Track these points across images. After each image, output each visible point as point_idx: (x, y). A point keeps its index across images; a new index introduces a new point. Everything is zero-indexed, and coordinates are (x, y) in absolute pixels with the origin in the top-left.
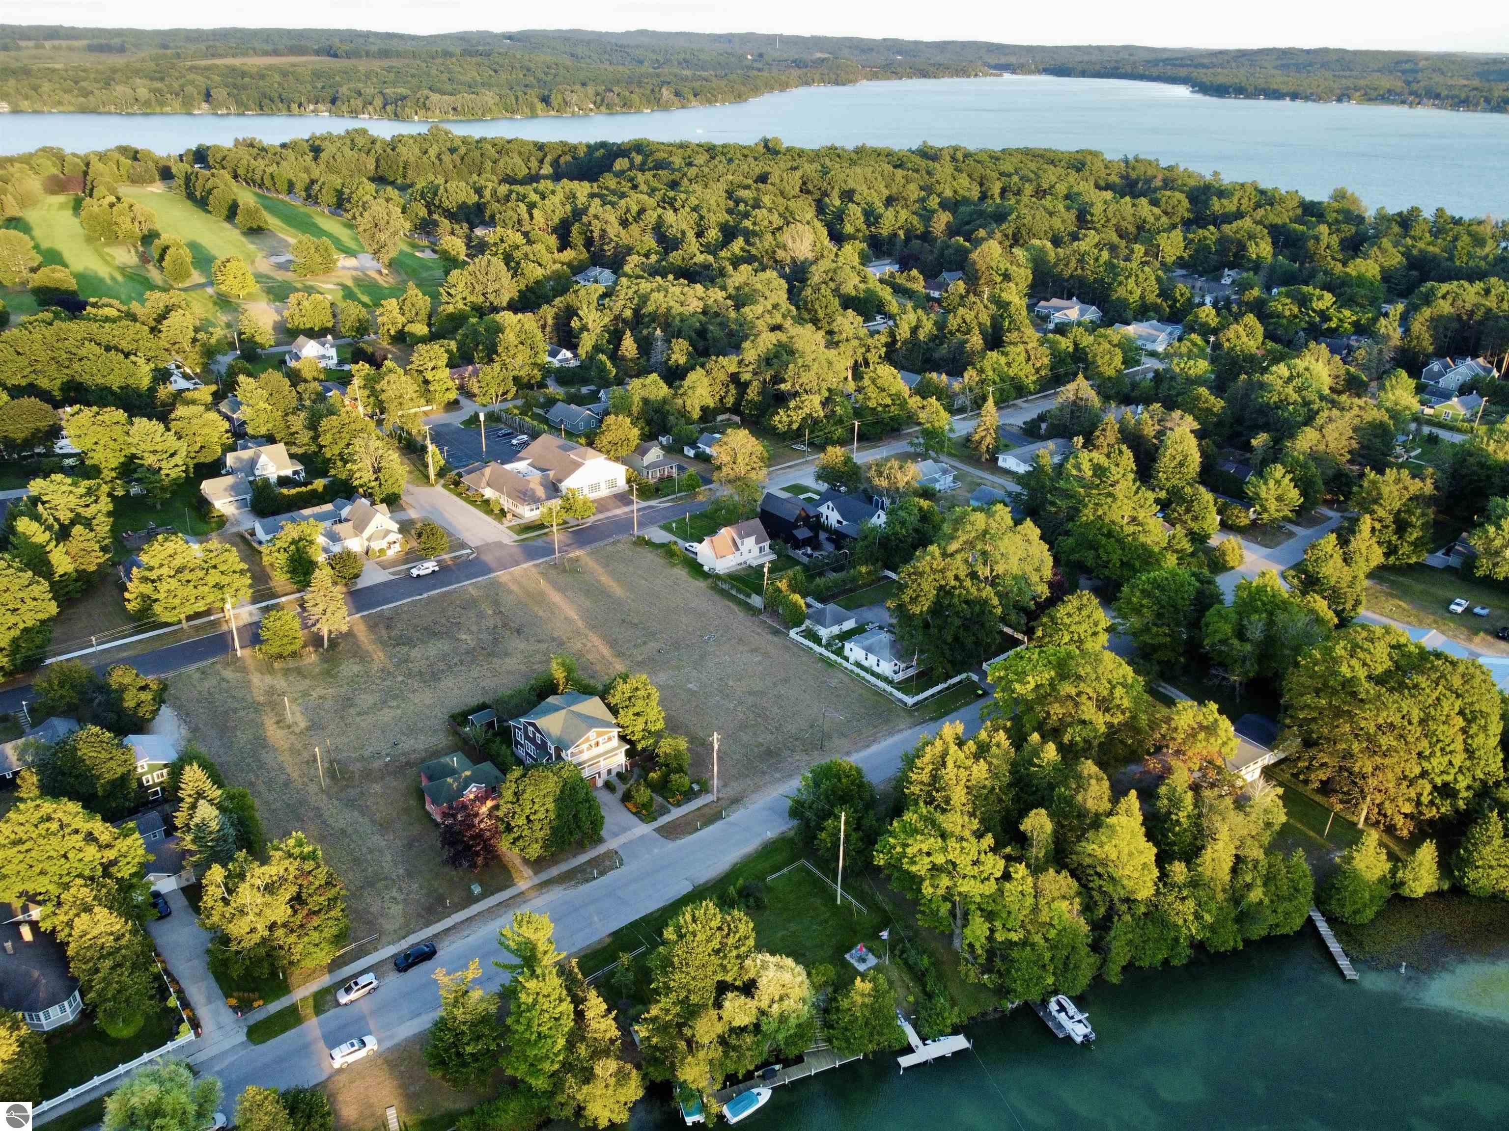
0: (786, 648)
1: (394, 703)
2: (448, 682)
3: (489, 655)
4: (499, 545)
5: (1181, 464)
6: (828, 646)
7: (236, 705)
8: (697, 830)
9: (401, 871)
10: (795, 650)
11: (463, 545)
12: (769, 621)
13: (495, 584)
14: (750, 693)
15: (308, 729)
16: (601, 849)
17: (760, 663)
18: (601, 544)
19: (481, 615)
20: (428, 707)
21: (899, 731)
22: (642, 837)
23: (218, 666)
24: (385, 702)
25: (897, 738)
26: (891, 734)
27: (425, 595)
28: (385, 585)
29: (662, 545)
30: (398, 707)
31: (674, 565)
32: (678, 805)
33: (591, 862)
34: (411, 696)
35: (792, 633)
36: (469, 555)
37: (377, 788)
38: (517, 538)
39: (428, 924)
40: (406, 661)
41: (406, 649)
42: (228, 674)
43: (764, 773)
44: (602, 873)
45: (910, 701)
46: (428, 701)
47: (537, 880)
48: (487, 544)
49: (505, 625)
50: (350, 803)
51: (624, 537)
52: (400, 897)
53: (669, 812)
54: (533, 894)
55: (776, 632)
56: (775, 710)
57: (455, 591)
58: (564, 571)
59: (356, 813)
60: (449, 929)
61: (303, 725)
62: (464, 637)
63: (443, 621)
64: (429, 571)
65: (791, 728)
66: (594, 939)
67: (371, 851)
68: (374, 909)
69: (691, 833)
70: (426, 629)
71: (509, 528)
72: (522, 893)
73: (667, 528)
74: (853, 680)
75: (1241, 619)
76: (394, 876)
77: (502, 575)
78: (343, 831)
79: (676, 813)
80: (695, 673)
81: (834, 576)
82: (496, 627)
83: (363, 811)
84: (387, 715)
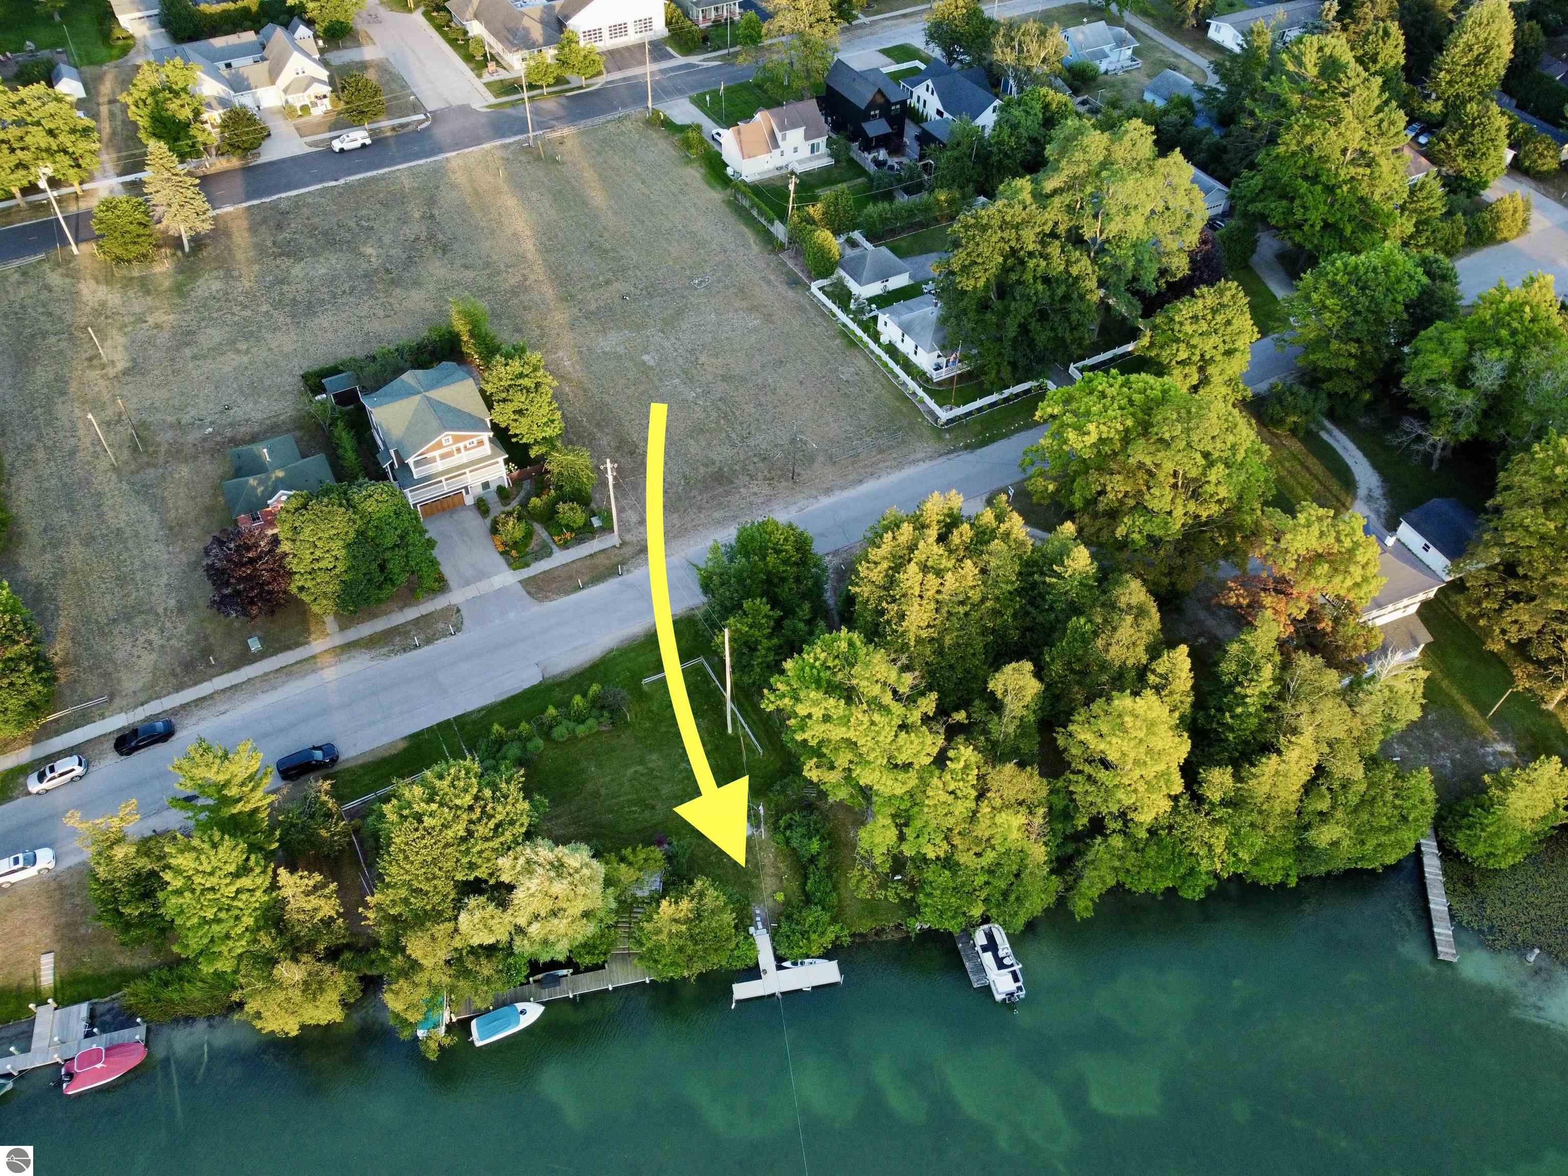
0: (801, 309)
1: (243, 346)
2: (324, 320)
3: (392, 282)
4: (465, 110)
5: (1478, 61)
6: (856, 315)
7: (48, 326)
8: (579, 588)
9: (172, 603)
10: (812, 313)
11: (417, 107)
12: (790, 264)
13: (438, 172)
14: (724, 378)
15: (125, 372)
16: (439, 603)
17: (755, 330)
18: (599, 120)
19: (404, 220)
20: (286, 356)
21: (915, 462)
22: (501, 593)
23: (46, 266)
24: (234, 342)
25: (909, 472)
26: (900, 466)
27: (342, 181)
28: (294, 160)
29: (682, 129)
30: (247, 351)
31: (688, 161)
32: (565, 546)
33: (421, 622)
34: (269, 336)
35: (815, 287)
36: (421, 122)
37: (184, 471)
38: (493, 100)
39: (179, 688)
40: (282, 282)
41: (288, 262)
42: (55, 279)
43: (700, 509)
44: (428, 641)
45: (944, 415)
46: (288, 348)
47: (338, 640)
48: (450, 109)
49: (431, 237)
50: (144, 492)
51: (635, 111)
52: (157, 641)
53: (550, 554)
54: (329, 659)
55: (794, 282)
56: (750, 408)
57: (383, 177)
58: (538, 158)
59: (146, 508)
60: (204, 699)
61: (121, 366)
62: (369, 250)
63: (352, 224)
64: (357, 144)
65: (761, 440)
66: (385, 740)
67: (145, 567)
68: (120, 656)
69: (567, 593)
70: (325, 234)
71: (488, 85)
72: (314, 657)
73: (699, 102)
74: (876, 370)
75: (1470, 354)
76: (160, 610)
77: (453, 158)
78: (119, 532)
79: (560, 558)
80: (658, 338)
81: (902, 200)
82: (417, 239)
83: (157, 504)
84: (230, 362)
